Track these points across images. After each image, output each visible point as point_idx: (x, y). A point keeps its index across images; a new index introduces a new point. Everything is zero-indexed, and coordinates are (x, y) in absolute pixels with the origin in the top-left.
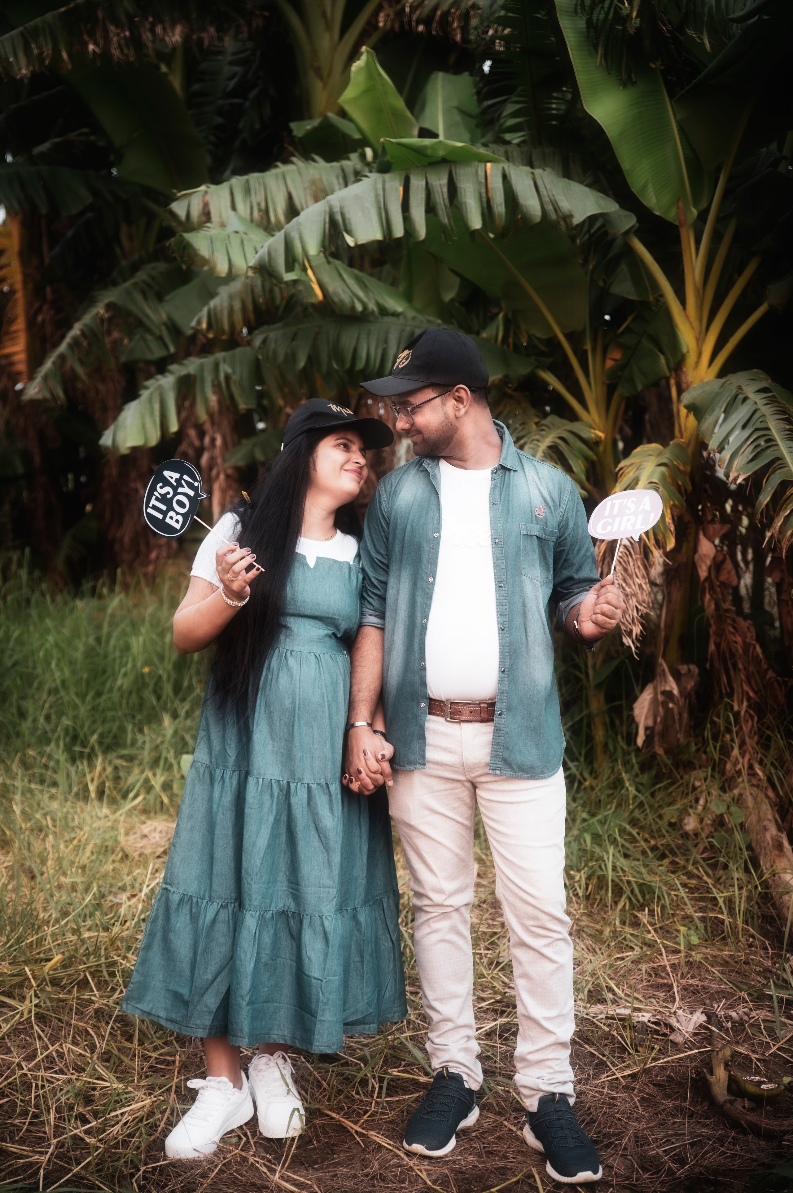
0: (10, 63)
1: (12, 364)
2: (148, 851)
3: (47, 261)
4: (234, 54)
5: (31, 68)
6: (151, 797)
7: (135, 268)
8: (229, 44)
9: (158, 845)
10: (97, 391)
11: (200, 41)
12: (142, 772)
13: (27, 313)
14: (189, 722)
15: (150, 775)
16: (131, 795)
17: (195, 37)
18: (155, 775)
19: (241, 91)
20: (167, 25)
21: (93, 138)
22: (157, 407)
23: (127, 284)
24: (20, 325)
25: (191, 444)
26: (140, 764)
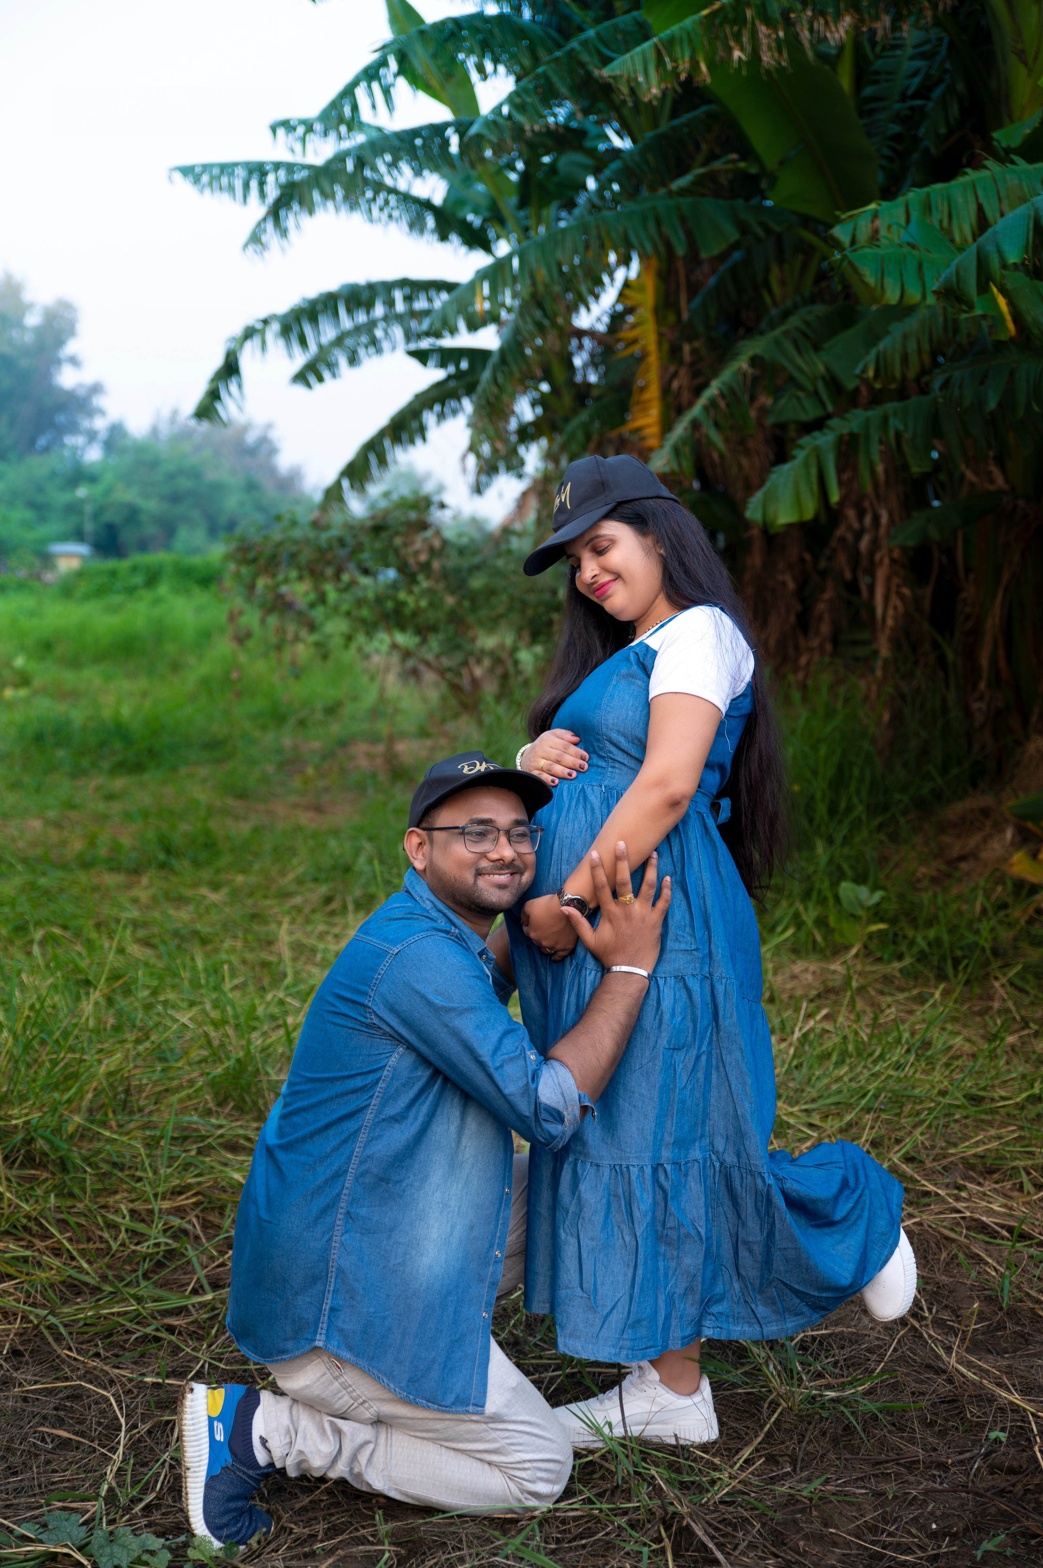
0: (638, 84)
1: (643, 439)
2: (799, 993)
3: (685, 316)
4: (916, 46)
5: (663, 86)
6: (802, 935)
7: (786, 315)
8: (909, 33)
9: (810, 986)
10: (740, 467)
11: (873, 32)
12: (791, 905)
13: (661, 378)
14: (846, 850)
15: (801, 908)
16: (779, 929)
17: (865, 29)
18: (806, 909)
19: (923, 92)
20: (829, 19)
21: (742, 165)
22: (814, 471)
23: (777, 332)
24: (653, 393)
25: (850, 528)
26: (790, 896)
